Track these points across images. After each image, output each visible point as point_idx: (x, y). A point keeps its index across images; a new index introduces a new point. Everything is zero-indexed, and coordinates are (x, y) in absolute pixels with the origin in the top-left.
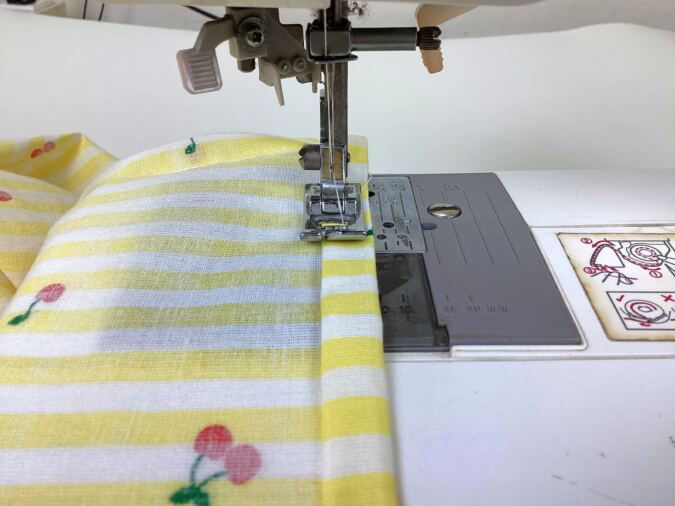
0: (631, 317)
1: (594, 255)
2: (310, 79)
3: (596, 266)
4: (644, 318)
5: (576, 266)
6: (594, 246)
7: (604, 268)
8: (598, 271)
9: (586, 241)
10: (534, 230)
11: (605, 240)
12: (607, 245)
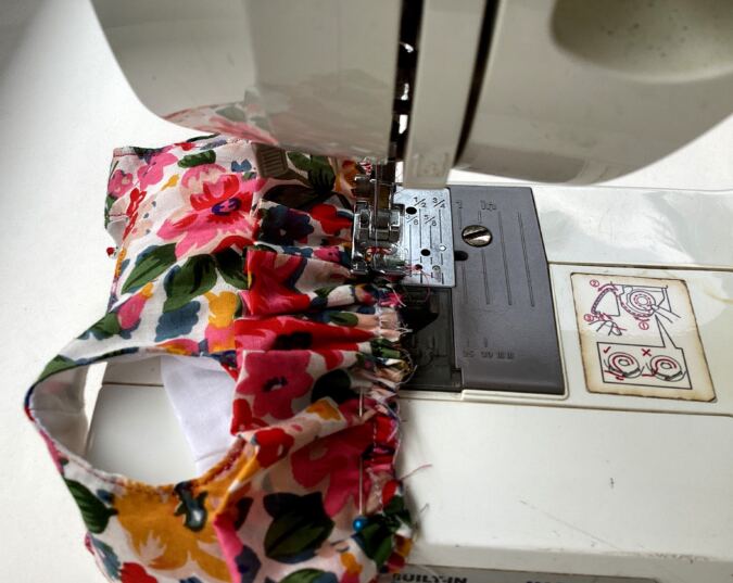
0: (611, 370)
1: (597, 300)
3: (596, 313)
4: (620, 371)
6: (600, 289)
7: (602, 316)
8: (596, 319)
9: (594, 284)
10: (552, 267)
11: (611, 284)
12: (612, 290)
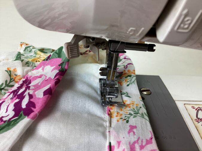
1: (197, 114)
2: (106, 49)
3: (198, 118)
5: (192, 118)
6: (196, 110)
7: (201, 120)
8: (199, 121)
9: (193, 108)
10: (176, 102)
11: (199, 108)
12: (200, 110)
